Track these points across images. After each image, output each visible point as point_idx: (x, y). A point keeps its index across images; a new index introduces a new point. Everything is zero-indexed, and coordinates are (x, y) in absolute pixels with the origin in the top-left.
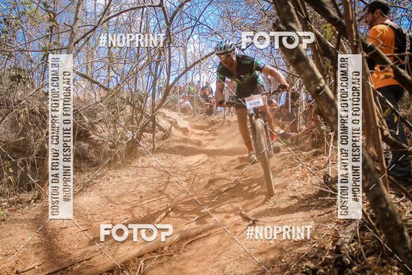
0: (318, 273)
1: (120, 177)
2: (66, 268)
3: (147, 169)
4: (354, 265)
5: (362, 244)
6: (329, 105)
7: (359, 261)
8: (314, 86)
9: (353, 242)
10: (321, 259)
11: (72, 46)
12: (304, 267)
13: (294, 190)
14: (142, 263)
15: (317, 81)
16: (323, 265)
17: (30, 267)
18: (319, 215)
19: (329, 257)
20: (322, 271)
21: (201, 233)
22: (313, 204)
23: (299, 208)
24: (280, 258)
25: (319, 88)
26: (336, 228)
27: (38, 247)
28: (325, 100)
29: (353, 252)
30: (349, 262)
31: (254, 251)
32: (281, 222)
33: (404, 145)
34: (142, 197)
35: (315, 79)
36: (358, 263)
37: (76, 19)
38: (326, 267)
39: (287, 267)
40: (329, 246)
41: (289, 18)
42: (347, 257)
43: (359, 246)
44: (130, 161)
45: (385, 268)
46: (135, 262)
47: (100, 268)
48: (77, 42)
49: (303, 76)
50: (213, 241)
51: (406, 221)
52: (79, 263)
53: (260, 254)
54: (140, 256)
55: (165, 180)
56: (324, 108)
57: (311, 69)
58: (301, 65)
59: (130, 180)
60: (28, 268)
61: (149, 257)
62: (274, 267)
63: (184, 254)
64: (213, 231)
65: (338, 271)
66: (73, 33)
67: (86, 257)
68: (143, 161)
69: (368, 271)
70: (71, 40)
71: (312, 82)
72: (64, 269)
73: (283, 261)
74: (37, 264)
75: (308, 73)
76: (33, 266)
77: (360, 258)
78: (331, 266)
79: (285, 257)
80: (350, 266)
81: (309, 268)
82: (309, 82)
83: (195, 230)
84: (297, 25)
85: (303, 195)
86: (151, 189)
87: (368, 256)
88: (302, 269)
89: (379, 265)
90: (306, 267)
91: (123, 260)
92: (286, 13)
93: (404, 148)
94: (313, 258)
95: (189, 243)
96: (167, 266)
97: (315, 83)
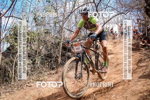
11: (64, 20)
14: (95, 95)
21: (115, 85)
27: (58, 89)
37: (65, 11)
46: (92, 94)
48: (66, 18)
50: (120, 88)
54: (94, 93)
64: (120, 84)
66: (64, 16)
70: (64, 18)
74: (59, 95)
76: (57, 95)
91: (88, 94)
95: (111, 88)
96: (104, 96)
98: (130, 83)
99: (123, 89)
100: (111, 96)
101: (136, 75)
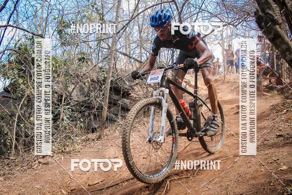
2: (119, 184)
8: (289, 56)
13: (281, 130)
14: (168, 182)
15: (291, 52)
23: (284, 144)
24: (270, 183)
31: (248, 176)
32: (270, 155)
35: (289, 51)
39: (275, 190)
41: (266, 7)
47: (141, 185)
48: (119, 32)
49: (279, 49)
52: (127, 181)
53: (254, 178)
58: (278, 41)
60: (95, 183)
61: (173, 178)
62: (264, 189)
67: (131, 177)
71: (287, 53)
72: (117, 185)
74: (100, 180)
75: (284, 47)
76: (98, 182)
79: (273, 181)
82: (285, 53)
84: (274, 11)
85: (288, 134)
88: (287, 192)
90: (291, 190)
92: (265, 3)
97: (289, 54)
100: (198, 185)
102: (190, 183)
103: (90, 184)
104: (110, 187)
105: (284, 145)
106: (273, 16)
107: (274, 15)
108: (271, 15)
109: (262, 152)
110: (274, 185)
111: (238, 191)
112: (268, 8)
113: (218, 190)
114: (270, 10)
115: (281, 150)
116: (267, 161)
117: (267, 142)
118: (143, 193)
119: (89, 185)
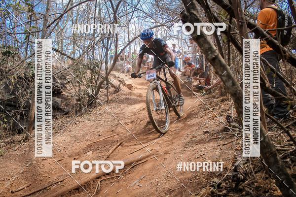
0: (221, 186)
1: (84, 122)
2: (46, 188)
3: (103, 116)
4: (247, 180)
5: (252, 164)
6: (222, 68)
7: (250, 177)
8: (210, 55)
9: (246, 163)
10: (224, 176)
11: (45, 29)
12: (211, 182)
13: (207, 127)
14: (99, 182)
15: (213, 52)
16: (225, 180)
17: (21, 188)
18: (224, 145)
19: (229, 174)
20: (224, 184)
21: (140, 160)
22: (220, 136)
24: (196, 176)
25: (214, 56)
26: (235, 153)
27: (27, 174)
28: (219, 65)
29: (246, 171)
30: (243, 178)
32: (197, 150)
33: (281, 94)
34: (100, 135)
35: (211, 50)
36: (249, 178)
37: (48, 10)
38: (227, 182)
39: (200, 183)
40: (230, 166)
41: (191, 7)
42: (242, 174)
43: (251, 166)
44: (91, 110)
45: (267, 181)
46: (94, 182)
47: (69, 188)
48: (49, 26)
49: (203, 48)
50: (148, 166)
51: (283, 147)
52: (55, 184)
54: (98, 178)
55: (116, 122)
56: (218, 70)
57: (209, 43)
58: (201, 40)
59: (91, 123)
60: (19, 189)
61: (104, 178)
62: (191, 183)
63: (129, 176)
64: (149, 158)
65: (235, 184)
66: (46, 19)
67: (60, 180)
68: (100, 109)
69: (256, 184)
70: (44, 24)
71: (209, 52)
72: (44, 189)
73: (198, 178)
74: (26, 185)
75: (206, 46)
76: (23, 187)
77: (250, 174)
78: (230, 181)
79: (199, 175)
80: (244, 181)
81: (215, 182)
82: (207, 52)
83: (137, 158)
84: (198, 12)
85: (213, 131)
86: (106, 129)
87: (256, 173)
88: (210, 184)
89: (263, 179)
90: (213, 182)
91: (86, 181)
93: (280, 96)
94: (218, 175)
95: (132, 167)
96: (117, 185)
97: (211, 53)
98: (167, 156)
99: (153, 168)
100: (130, 183)
101: (179, 142)
102: (121, 182)
103: (14, 190)
104: (37, 192)
105: (210, 141)
106: (196, 16)
107: (198, 16)
108: (195, 15)
109: (190, 148)
110: (199, 179)
111: (167, 187)
112: (193, 8)
113: (149, 187)
114: (194, 10)
115: (207, 145)
116: (194, 157)
117: (195, 138)
118: (73, 196)
119: (12, 192)
